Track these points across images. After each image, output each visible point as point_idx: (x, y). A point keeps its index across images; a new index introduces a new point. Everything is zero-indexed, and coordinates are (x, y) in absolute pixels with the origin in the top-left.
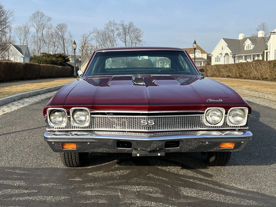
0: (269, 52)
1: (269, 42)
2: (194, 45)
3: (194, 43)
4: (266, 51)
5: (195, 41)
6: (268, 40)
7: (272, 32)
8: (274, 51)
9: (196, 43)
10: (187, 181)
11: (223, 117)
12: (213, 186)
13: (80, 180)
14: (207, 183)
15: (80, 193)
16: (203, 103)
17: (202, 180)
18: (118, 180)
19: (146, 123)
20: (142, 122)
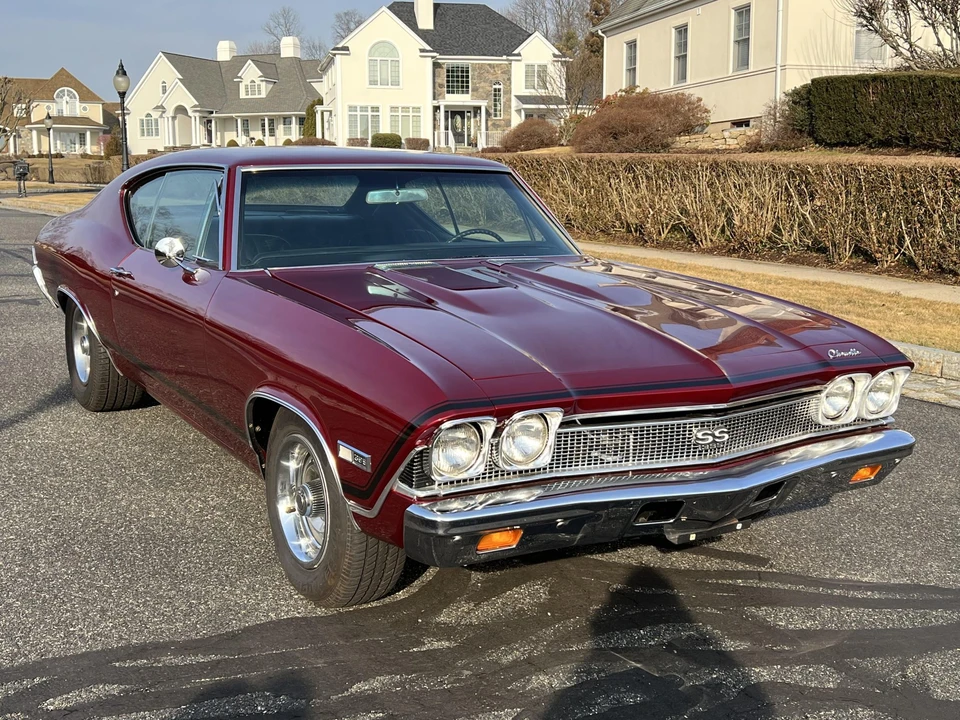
0: (331, 112)
1: (325, 78)
2: (120, 79)
3: (118, 72)
4: (319, 108)
5: (122, 66)
6: (325, 70)
7: (340, 46)
8: (346, 109)
9: (125, 73)
10: (736, 588)
11: (857, 398)
12: (812, 590)
13: (447, 644)
14: (786, 583)
15: (524, 687)
16: (826, 363)
17: (760, 576)
18: (559, 622)
19: (711, 439)
20: (700, 435)
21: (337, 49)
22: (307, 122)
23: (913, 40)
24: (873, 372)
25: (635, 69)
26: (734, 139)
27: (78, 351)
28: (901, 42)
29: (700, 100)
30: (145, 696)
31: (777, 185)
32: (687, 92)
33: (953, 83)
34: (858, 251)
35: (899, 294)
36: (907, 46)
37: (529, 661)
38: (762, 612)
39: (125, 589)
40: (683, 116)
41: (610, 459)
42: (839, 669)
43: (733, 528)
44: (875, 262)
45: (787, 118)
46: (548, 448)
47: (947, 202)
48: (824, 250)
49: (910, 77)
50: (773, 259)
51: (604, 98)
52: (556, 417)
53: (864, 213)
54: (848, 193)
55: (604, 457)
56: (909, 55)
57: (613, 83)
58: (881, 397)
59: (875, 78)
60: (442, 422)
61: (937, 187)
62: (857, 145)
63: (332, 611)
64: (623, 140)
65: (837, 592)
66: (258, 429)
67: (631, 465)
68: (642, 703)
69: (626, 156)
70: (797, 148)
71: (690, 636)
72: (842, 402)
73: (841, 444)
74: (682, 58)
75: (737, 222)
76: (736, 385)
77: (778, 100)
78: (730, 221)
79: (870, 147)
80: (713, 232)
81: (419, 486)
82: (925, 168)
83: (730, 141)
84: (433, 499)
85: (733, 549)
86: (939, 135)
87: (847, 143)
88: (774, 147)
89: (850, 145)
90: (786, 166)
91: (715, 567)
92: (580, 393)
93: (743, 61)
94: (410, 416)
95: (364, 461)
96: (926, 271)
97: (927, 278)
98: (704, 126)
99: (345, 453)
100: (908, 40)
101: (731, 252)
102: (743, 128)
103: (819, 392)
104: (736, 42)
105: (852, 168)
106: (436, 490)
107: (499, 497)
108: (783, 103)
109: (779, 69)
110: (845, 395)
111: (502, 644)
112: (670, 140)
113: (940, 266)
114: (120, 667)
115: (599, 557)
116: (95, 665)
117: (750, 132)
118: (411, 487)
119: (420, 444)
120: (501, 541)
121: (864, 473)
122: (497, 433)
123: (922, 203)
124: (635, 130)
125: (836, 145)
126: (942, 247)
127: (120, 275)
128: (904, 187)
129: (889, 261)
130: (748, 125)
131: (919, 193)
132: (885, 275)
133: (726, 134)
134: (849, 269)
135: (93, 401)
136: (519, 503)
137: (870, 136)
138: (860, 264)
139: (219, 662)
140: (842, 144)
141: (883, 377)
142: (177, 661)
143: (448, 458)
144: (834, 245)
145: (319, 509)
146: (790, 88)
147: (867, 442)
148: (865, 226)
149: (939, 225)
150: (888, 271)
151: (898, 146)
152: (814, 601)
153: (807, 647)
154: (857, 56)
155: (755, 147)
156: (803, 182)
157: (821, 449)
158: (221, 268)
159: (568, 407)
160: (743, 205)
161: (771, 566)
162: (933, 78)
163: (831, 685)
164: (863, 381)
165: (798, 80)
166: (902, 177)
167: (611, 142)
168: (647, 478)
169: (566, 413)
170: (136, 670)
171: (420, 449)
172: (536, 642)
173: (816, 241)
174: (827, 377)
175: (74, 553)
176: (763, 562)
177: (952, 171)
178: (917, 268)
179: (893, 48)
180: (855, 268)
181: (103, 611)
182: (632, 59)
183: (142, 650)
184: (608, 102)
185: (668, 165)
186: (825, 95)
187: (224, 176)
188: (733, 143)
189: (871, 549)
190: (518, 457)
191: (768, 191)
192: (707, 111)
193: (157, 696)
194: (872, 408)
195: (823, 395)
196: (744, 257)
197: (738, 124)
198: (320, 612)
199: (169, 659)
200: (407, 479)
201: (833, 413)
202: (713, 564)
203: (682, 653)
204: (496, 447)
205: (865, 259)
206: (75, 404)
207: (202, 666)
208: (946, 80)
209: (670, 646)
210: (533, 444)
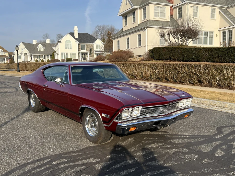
0: (58, 54)
1: (56, 47)
2: (17, 48)
3: (16, 47)
4: (55, 53)
5: (17, 45)
6: (56, 46)
7: (59, 41)
8: (61, 53)
9: (18, 47)
10: (165, 137)
11: (185, 103)
12: (178, 136)
13: (120, 149)
14: (173, 136)
15: (136, 155)
16: (180, 97)
17: (169, 135)
18: (138, 144)
19: (164, 110)
20: (163, 110)
21: (58, 42)
22: (52, 56)
23: (171, 41)
24: (187, 98)
25: (119, 46)
26: (139, 59)
27: (31, 101)
28: (169, 41)
29: (132, 52)
30: (71, 160)
31: (151, 67)
32: (130, 50)
33: (179, 48)
34: (166, 79)
35: (175, 86)
36: (170, 42)
37: (135, 151)
38: (171, 140)
39: (58, 143)
40: (129, 54)
41: (148, 115)
42: (187, 148)
43: (168, 126)
44: (169, 81)
45: (149, 55)
46: (139, 113)
47: (182, 70)
48: (160, 79)
49: (171, 47)
50: (151, 81)
51: (114, 51)
52: (141, 107)
53: (167, 72)
54: (164, 69)
55: (147, 114)
56: (170, 43)
57: (115, 48)
58: (188, 103)
59: (164, 48)
60: (124, 109)
61: (180, 67)
62: (161, 60)
63: (98, 145)
64: (119, 59)
65: (182, 137)
66: (81, 113)
67: (151, 116)
68: (157, 156)
69: (122, 62)
70: (151, 60)
71: (161, 145)
72: (183, 104)
73: (182, 111)
74: (128, 44)
75: (143, 74)
76: (169, 101)
77: (147, 51)
78: (142, 74)
79: (164, 60)
80: (139, 76)
81: (119, 120)
82: (177, 64)
83: (138, 59)
84: (121, 122)
85: (163, 131)
86: (176, 58)
87: (160, 59)
88: (147, 60)
89: (160, 60)
90: (152, 64)
91: (161, 134)
92: (144, 103)
93: (140, 44)
94: (118, 108)
95: (108, 117)
96: (178, 82)
97: (179, 83)
98: (133, 56)
99: (104, 115)
100: (170, 41)
101: (143, 80)
102: (140, 57)
103: (179, 102)
104: (138, 41)
105: (164, 64)
106: (122, 121)
107: (131, 122)
108: (148, 52)
109: (147, 46)
110: (183, 103)
111: (130, 148)
112: (127, 59)
113: (181, 81)
114: (64, 156)
115: (140, 133)
116: (59, 156)
117: (142, 57)
118: (118, 120)
119: (120, 113)
120: (133, 129)
121: (186, 116)
122: (132, 110)
123: (177, 70)
124: (121, 57)
125: (158, 60)
126: (181, 78)
127: (45, 86)
128: (174, 67)
129: (172, 81)
130: (141, 56)
131: (177, 68)
132: (171, 83)
133: (137, 58)
134: (164, 82)
135: (36, 110)
136: (133, 123)
137: (164, 58)
138: (166, 81)
139: (81, 154)
140: (159, 60)
141: (188, 100)
142: (74, 154)
143: (124, 115)
144: (161, 78)
145: (95, 126)
146: (149, 50)
147: (186, 111)
148: (167, 74)
149: (180, 74)
150: (172, 82)
151: (169, 60)
152: (179, 138)
153: (180, 146)
154: (160, 44)
155: (143, 60)
156: (155, 67)
157: (179, 112)
158: (69, 84)
159: (143, 106)
160: (144, 71)
161: (170, 133)
162: (175, 48)
163: (186, 151)
164: (185, 100)
165: (150, 48)
166: (174, 65)
167: (116, 60)
168: (154, 118)
169: (143, 107)
170: (67, 156)
171: (120, 114)
172: (136, 147)
173: (158, 77)
174: (181, 100)
175: (45, 138)
176: (168, 132)
177: (182, 64)
178: (177, 82)
179: (167, 42)
180: (166, 82)
181: (56, 147)
182: (119, 44)
183: (66, 153)
184: (115, 52)
185: (130, 64)
186: (155, 51)
187: (68, 67)
188: (139, 60)
189: (185, 129)
190: (135, 115)
191: (149, 68)
192: (133, 54)
193: (73, 160)
194: (187, 105)
195: (180, 103)
196: (145, 80)
197: (139, 56)
198: (95, 145)
199: (72, 154)
200: (117, 119)
201: (181, 106)
202: (160, 133)
203: (161, 148)
204: (131, 113)
205: (167, 80)
206: (31, 111)
207: (79, 155)
208: (177, 48)
209: (158, 147)
210: (137, 112)
